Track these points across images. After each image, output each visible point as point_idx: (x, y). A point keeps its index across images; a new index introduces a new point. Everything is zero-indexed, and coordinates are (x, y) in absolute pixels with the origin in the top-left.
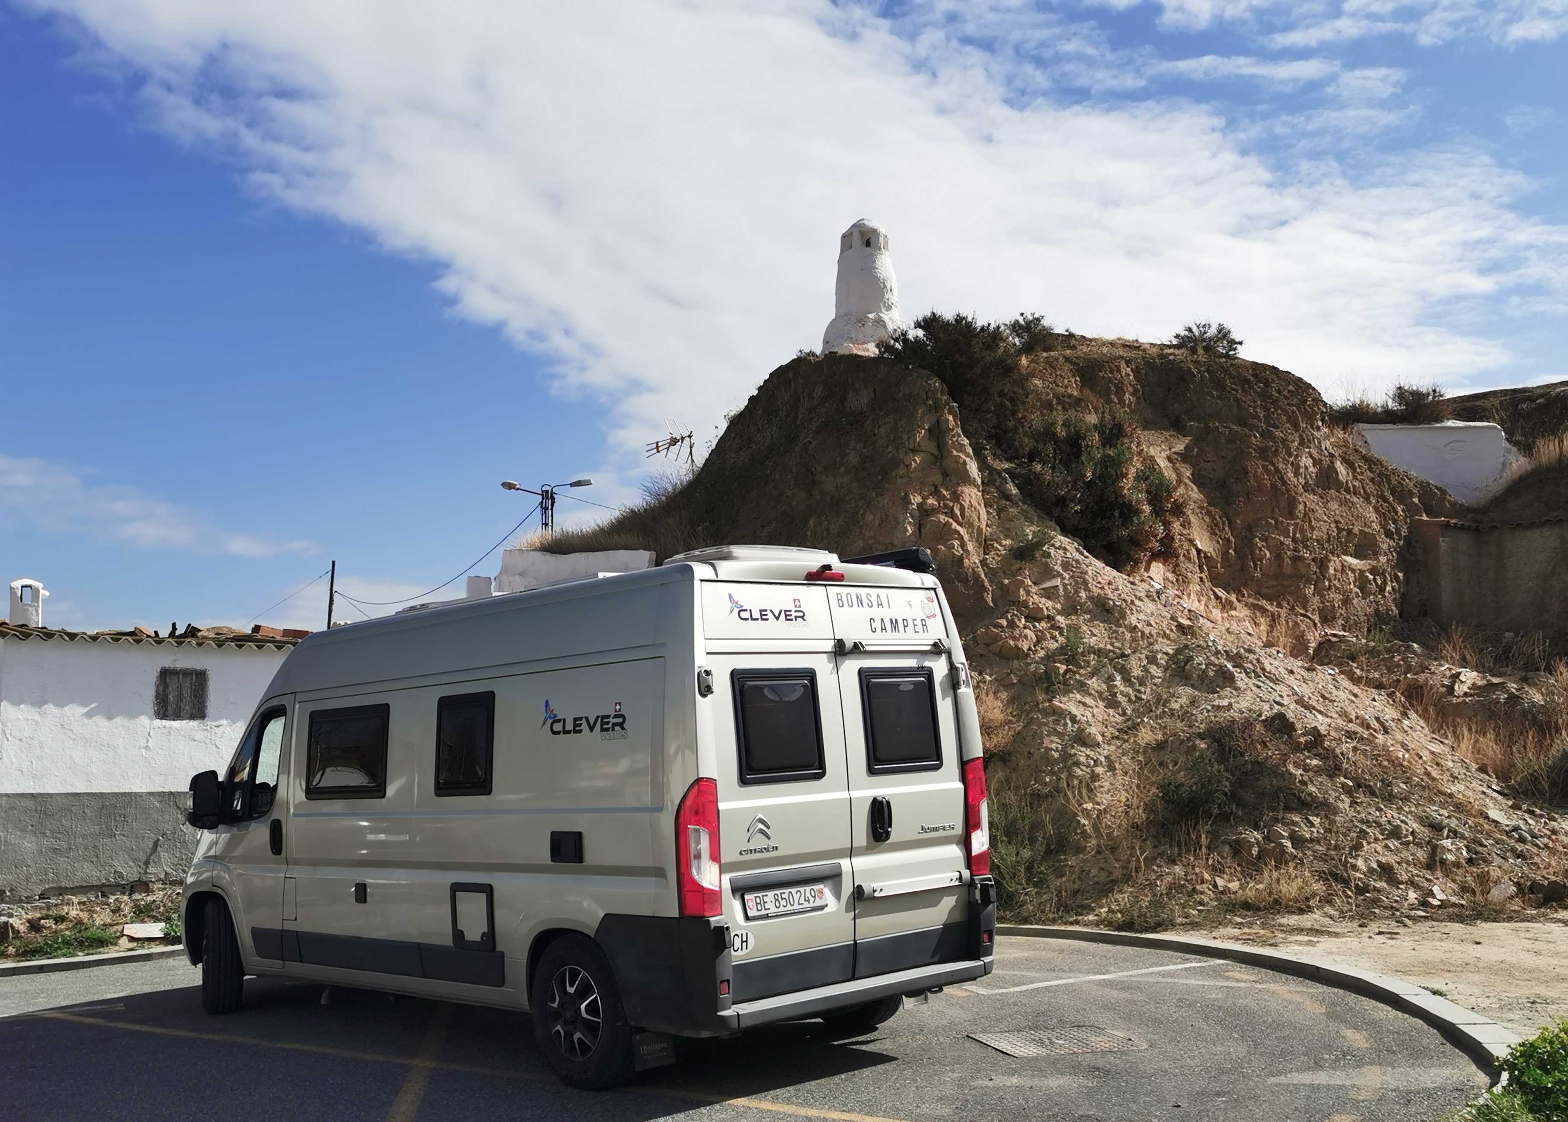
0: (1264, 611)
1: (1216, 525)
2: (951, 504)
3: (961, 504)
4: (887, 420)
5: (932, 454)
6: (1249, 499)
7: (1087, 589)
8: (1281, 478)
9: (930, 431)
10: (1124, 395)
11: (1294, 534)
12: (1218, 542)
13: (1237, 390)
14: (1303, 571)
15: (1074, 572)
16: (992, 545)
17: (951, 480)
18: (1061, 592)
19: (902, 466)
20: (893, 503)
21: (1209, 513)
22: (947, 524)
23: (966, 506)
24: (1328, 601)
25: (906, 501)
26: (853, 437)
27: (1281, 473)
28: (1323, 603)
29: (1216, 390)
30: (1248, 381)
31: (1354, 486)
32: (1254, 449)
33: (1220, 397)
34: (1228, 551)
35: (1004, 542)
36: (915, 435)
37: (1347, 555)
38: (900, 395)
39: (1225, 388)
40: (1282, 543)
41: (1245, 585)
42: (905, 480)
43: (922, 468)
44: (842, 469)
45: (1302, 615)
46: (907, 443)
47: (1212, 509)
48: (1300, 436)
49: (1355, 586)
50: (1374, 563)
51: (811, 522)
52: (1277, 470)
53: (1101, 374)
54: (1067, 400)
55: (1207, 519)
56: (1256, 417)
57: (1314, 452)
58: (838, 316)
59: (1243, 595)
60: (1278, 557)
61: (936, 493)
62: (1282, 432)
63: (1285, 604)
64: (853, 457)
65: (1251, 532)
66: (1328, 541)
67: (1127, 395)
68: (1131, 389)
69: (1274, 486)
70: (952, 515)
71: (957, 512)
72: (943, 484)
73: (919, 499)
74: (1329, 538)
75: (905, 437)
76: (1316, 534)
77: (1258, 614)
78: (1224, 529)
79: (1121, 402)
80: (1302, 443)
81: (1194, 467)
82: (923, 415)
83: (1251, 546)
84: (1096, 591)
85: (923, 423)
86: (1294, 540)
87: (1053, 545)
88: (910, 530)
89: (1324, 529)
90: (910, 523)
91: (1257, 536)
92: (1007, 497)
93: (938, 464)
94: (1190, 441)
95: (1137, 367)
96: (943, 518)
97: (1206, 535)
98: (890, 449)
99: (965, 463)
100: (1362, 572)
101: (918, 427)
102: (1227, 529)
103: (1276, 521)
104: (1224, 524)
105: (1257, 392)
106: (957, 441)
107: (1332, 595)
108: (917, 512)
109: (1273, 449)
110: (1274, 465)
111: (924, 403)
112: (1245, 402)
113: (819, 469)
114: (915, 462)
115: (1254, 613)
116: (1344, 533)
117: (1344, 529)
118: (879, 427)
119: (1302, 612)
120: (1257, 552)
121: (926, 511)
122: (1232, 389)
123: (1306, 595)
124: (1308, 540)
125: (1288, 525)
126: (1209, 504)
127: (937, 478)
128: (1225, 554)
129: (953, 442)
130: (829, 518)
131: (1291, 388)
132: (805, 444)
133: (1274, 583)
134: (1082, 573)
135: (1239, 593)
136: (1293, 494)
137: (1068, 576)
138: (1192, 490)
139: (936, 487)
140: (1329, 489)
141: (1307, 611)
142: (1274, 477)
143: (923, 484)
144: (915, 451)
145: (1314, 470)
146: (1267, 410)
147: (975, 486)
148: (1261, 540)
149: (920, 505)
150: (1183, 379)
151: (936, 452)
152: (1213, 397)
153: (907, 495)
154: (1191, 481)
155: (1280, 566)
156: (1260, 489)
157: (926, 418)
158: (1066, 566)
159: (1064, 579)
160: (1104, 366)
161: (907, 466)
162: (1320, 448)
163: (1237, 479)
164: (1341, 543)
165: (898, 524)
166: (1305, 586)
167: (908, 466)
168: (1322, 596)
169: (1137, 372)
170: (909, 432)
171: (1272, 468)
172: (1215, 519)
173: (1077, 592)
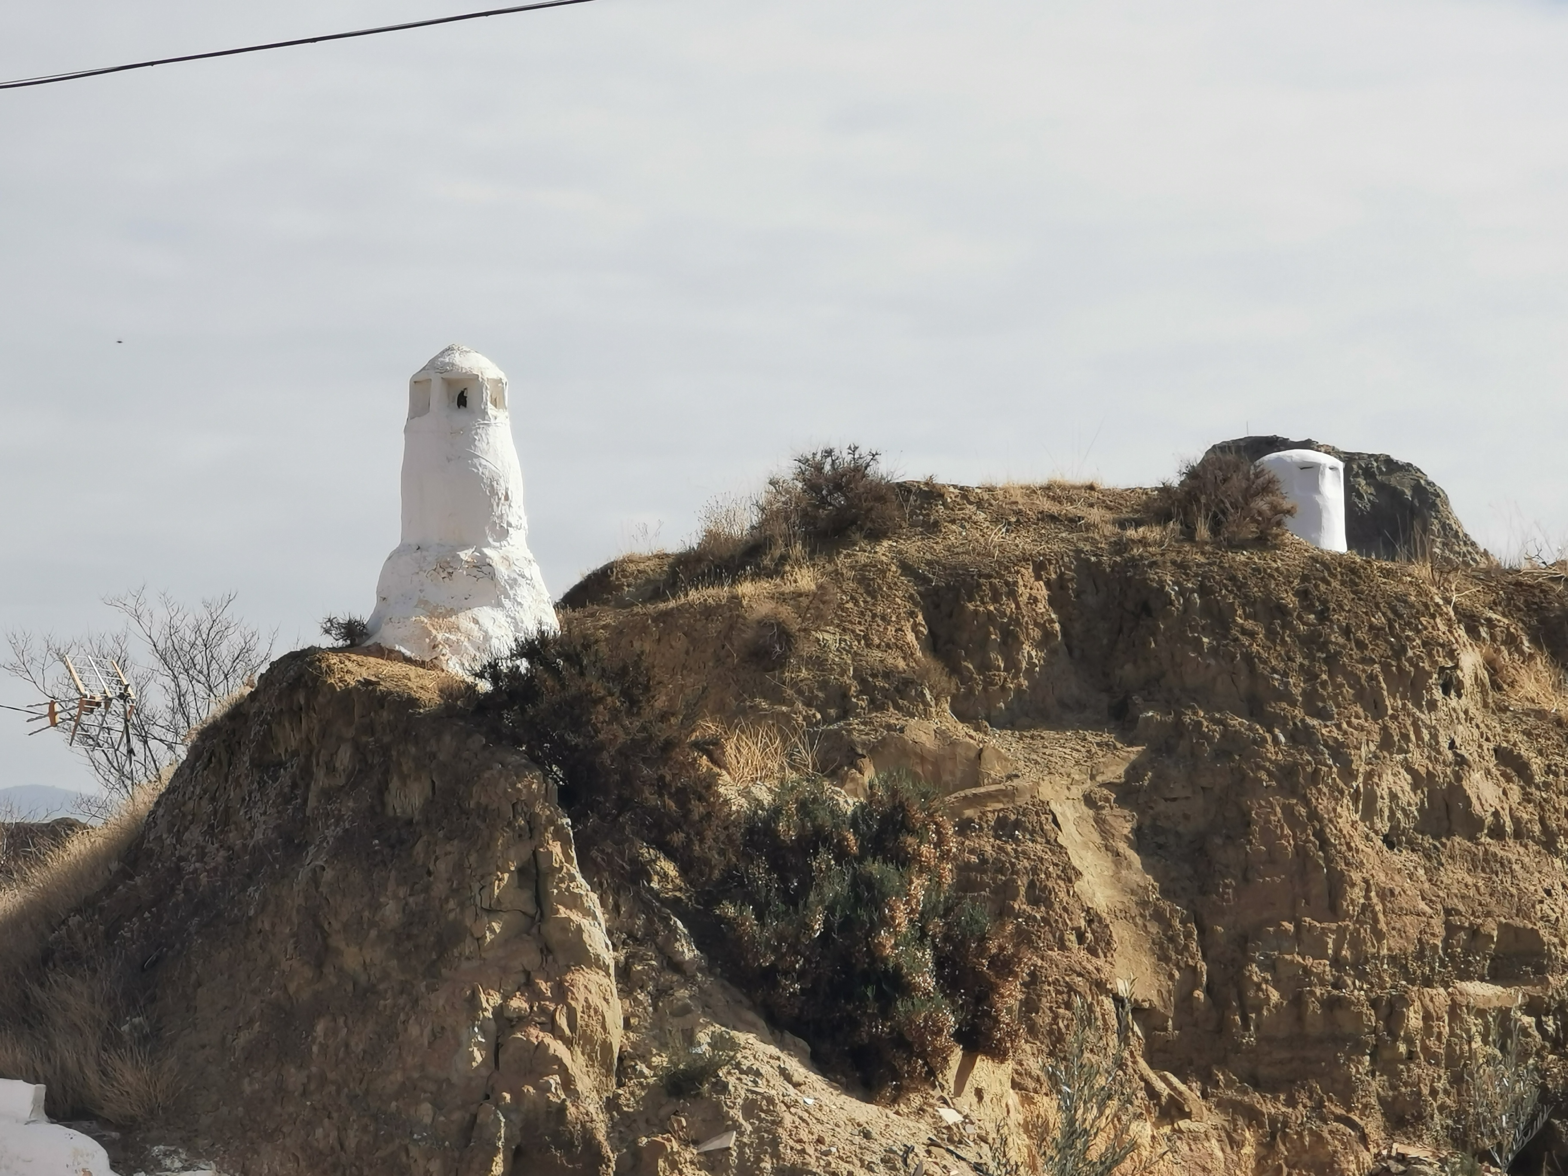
0: (1253, 1116)
1: (1171, 940)
2: (552, 1007)
3: (569, 1006)
4: (449, 848)
5: (524, 913)
6: (1246, 879)
7: (776, 1155)
8: (1320, 835)
9: (521, 871)
10: (1020, 649)
11: (1338, 949)
12: (1171, 977)
13: (1252, 635)
14: (1348, 1028)
15: (761, 1120)
16: (634, 1068)
17: (555, 960)
18: (734, 1159)
19: (468, 940)
20: (453, 1006)
21: (1159, 916)
22: (542, 1047)
23: (579, 1009)
24: (1406, 1084)
25: (473, 1003)
26: (393, 872)
27: (1320, 820)
28: (1394, 1087)
29: (1211, 633)
30: (1282, 611)
31: (1516, 821)
32: (1268, 771)
33: (1214, 651)
34: (1191, 993)
35: (656, 1060)
36: (492, 884)
37: (1470, 978)
38: (472, 804)
39: (1228, 629)
40: (1307, 971)
41: (1223, 1063)
42: (475, 963)
43: (504, 940)
44: (373, 933)
45: (1339, 1119)
46: (478, 897)
47: (1165, 905)
48: (1385, 729)
49: (1485, 1042)
50: (1536, 991)
51: (320, 1028)
52: (1314, 815)
53: (971, 606)
54: (880, 683)
55: (1154, 928)
56: (1286, 696)
57: (1418, 758)
58: (402, 545)
59: (1216, 1085)
60: (1297, 1001)
61: (528, 986)
62: (1339, 727)
63: (1303, 1097)
64: (391, 912)
65: (1244, 950)
66: (1420, 956)
67: (1026, 647)
68: (1036, 633)
69: (1301, 851)
70: (552, 1028)
71: (562, 1021)
72: (541, 968)
73: (496, 999)
74: (1422, 950)
75: (476, 887)
76: (1392, 944)
77: (1241, 1122)
78: (1186, 947)
79: (1012, 665)
80: (1386, 743)
81: (1142, 813)
82: (507, 847)
83: (1240, 982)
84: (790, 1157)
85: (507, 861)
86: (1337, 962)
87: (738, 1066)
88: (478, 1056)
89: (1413, 933)
90: (479, 1044)
91: (1253, 960)
92: (674, 965)
93: (534, 930)
94: (1141, 754)
95: (1061, 576)
96: (535, 1034)
97: (1147, 961)
98: (452, 904)
99: (579, 930)
100: (1504, 1014)
101: (498, 869)
102: (1194, 946)
103: (1298, 927)
104: (1188, 936)
105: (1296, 635)
106: (568, 889)
107: (1417, 1071)
108: (493, 1023)
109: (1309, 769)
110: (1307, 803)
111: (510, 824)
112: (1265, 662)
113: (336, 925)
114: (493, 931)
115: (1234, 1122)
116: (1463, 935)
117: (1461, 928)
118: (437, 859)
119: (1340, 1111)
120: (1251, 993)
121: (510, 1020)
122: (1244, 632)
123: (1350, 1077)
124: (1367, 961)
125: (1324, 932)
126: (1165, 893)
127: (530, 958)
128: (1184, 1001)
129: (560, 891)
130: (350, 1022)
131: (1379, 620)
132: (314, 871)
133: (1285, 1055)
134: (773, 1122)
135: (1207, 1080)
136: (1342, 866)
137: (749, 1128)
138: (1129, 866)
139: (528, 974)
140: (1450, 834)
141: (1350, 1110)
142: (1304, 831)
143: (505, 970)
144: (492, 911)
145: (1415, 799)
146: (1311, 676)
147: (600, 968)
148: (1263, 967)
149: (499, 1011)
150: (1146, 609)
151: (531, 909)
152: (1200, 652)
153: (475, 994)
154: (1131, 846)
155: (1300, 1018)
156: (1273, 858)
157: (512, 853)
158: (750, 1108)
159: (741, 1134)
160: (979, 586)
161: (478, 939)
162: (1434, 745)
163: (1228, 837)
164: (1452, 957)
165: (458, 1045)
166: (1349, 1059)
167: (480, 939)
168: (1394, 1075)
169: (1057, 589)
170: (482, 877)
171: (1303, 811)
172: (1170, 926)
173: (759, 1160)
